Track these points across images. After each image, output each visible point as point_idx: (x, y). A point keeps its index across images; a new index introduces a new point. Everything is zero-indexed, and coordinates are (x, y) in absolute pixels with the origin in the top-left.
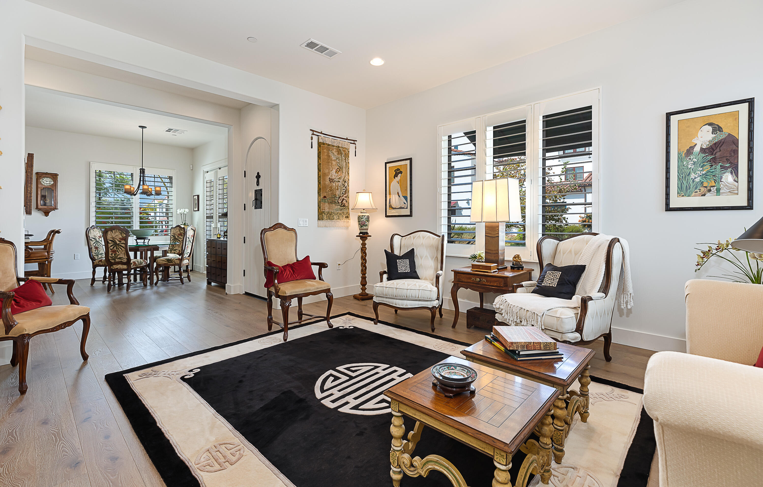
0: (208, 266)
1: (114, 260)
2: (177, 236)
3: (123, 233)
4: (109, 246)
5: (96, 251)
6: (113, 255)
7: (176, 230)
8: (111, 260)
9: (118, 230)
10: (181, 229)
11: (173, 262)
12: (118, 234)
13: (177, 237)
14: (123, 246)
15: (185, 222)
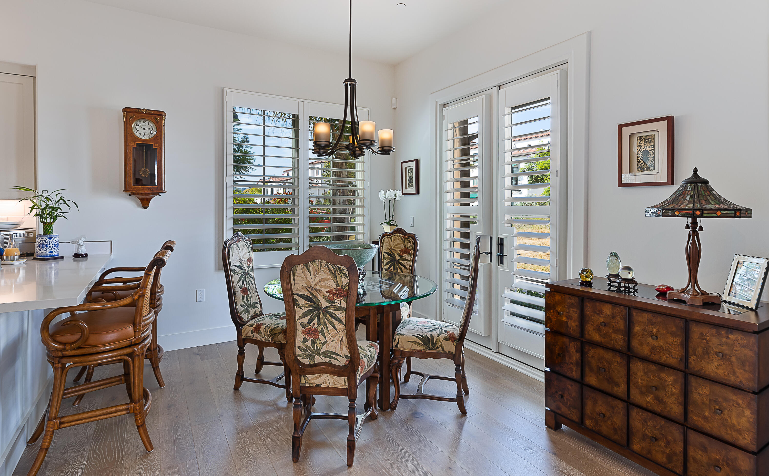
0: (548, 370)
1: (311, 357)
2: (398, 253)
3: (339, 275)
4: (298, 316)
5: (245, 300)
6: (309, 343)
7: (395, 240)
8: (300, 358)
9: (324, 263)
10: (408, 239)
11: (437, 348)
12: (325, 276)
13: (398, 257)
14: (339, 316)
15: (391, 217)
